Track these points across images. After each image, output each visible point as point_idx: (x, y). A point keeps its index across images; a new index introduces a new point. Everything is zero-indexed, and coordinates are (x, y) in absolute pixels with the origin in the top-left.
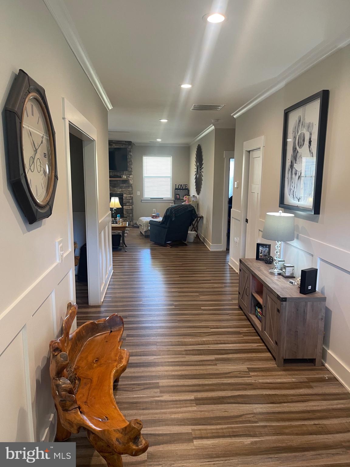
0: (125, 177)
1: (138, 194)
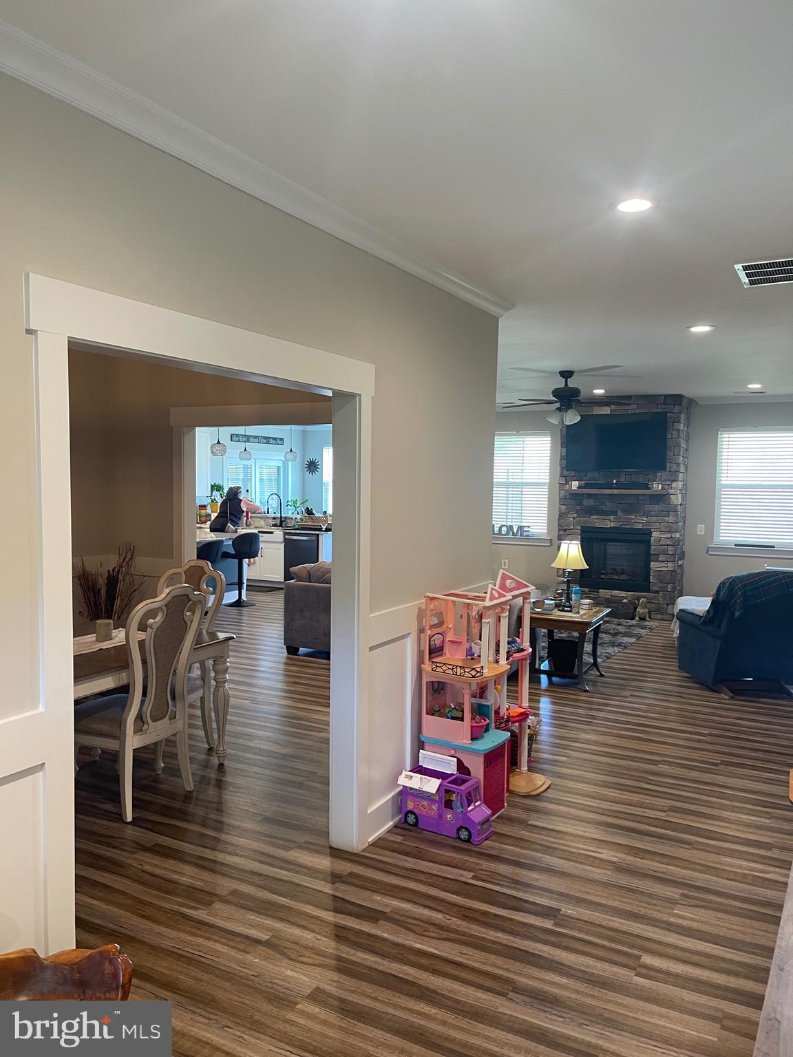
0: (657, 487)
1: (699, 533)
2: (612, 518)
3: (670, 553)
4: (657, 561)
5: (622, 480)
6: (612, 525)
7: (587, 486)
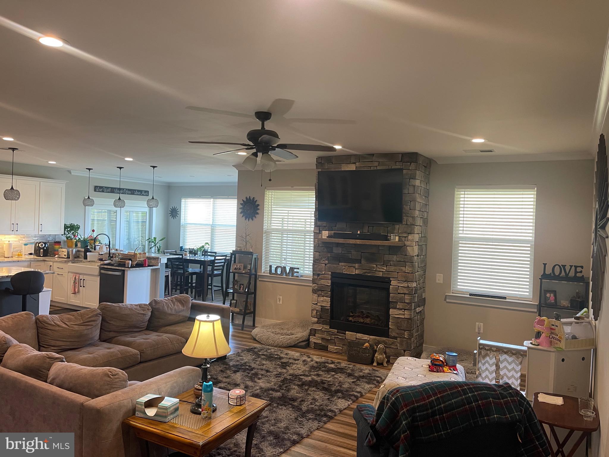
0: (395, 239)
1: (437, 281)
2: (357, 265)
3: (407, 301)
4: (395, 308)
5: (365, 230)
6: (357, 272)
7: (335, 236)
